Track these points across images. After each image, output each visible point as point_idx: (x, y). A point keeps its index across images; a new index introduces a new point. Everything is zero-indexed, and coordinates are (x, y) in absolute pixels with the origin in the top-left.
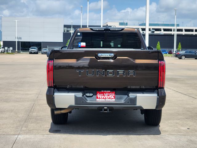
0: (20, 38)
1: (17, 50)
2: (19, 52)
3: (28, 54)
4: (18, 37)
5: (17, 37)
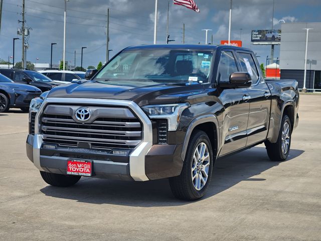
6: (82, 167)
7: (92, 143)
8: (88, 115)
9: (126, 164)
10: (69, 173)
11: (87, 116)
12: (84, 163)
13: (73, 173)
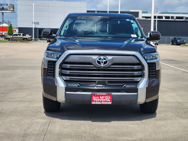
0: (38, 23)
1: (33, 38)
2: (36, 40)
3: (46, 42)
4: (36, 22)
5: (34, 22)
6: (104, 98)
7: (108, 81)
8: (107, 62)
9: (136, 94)
10: (93, 103)
11: (105, 63)
12: (105, 96)
13: (97, 103)
